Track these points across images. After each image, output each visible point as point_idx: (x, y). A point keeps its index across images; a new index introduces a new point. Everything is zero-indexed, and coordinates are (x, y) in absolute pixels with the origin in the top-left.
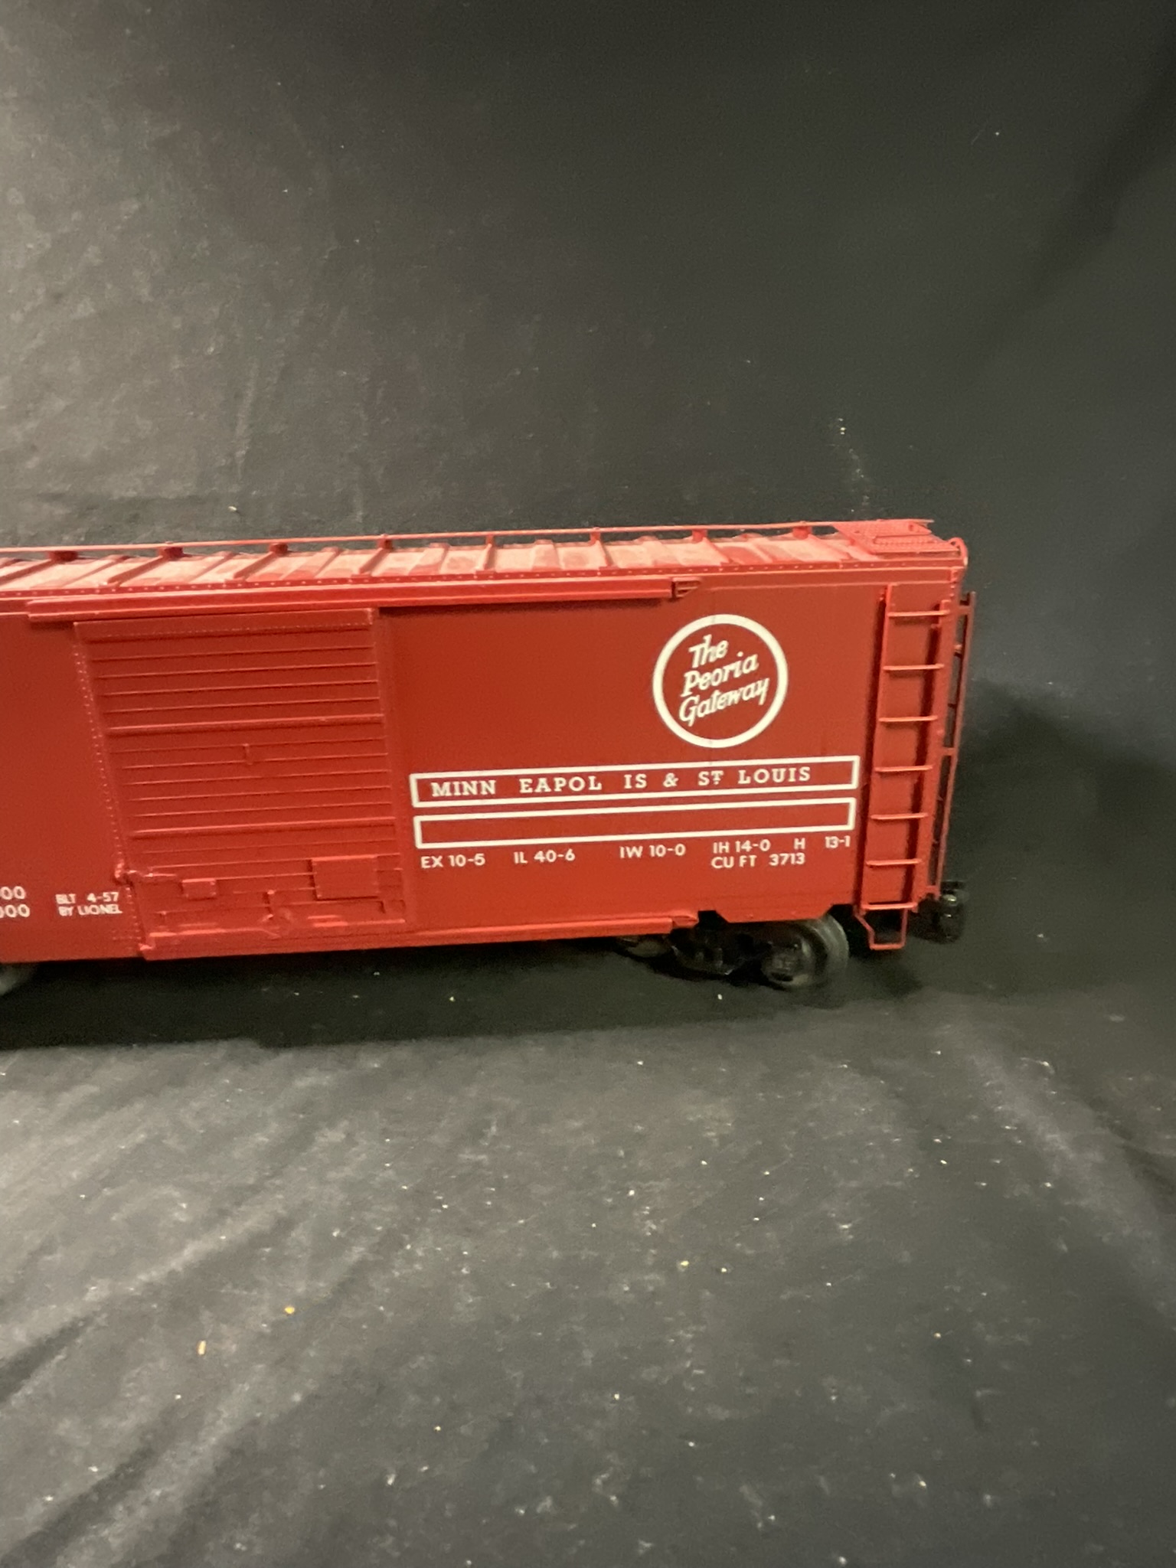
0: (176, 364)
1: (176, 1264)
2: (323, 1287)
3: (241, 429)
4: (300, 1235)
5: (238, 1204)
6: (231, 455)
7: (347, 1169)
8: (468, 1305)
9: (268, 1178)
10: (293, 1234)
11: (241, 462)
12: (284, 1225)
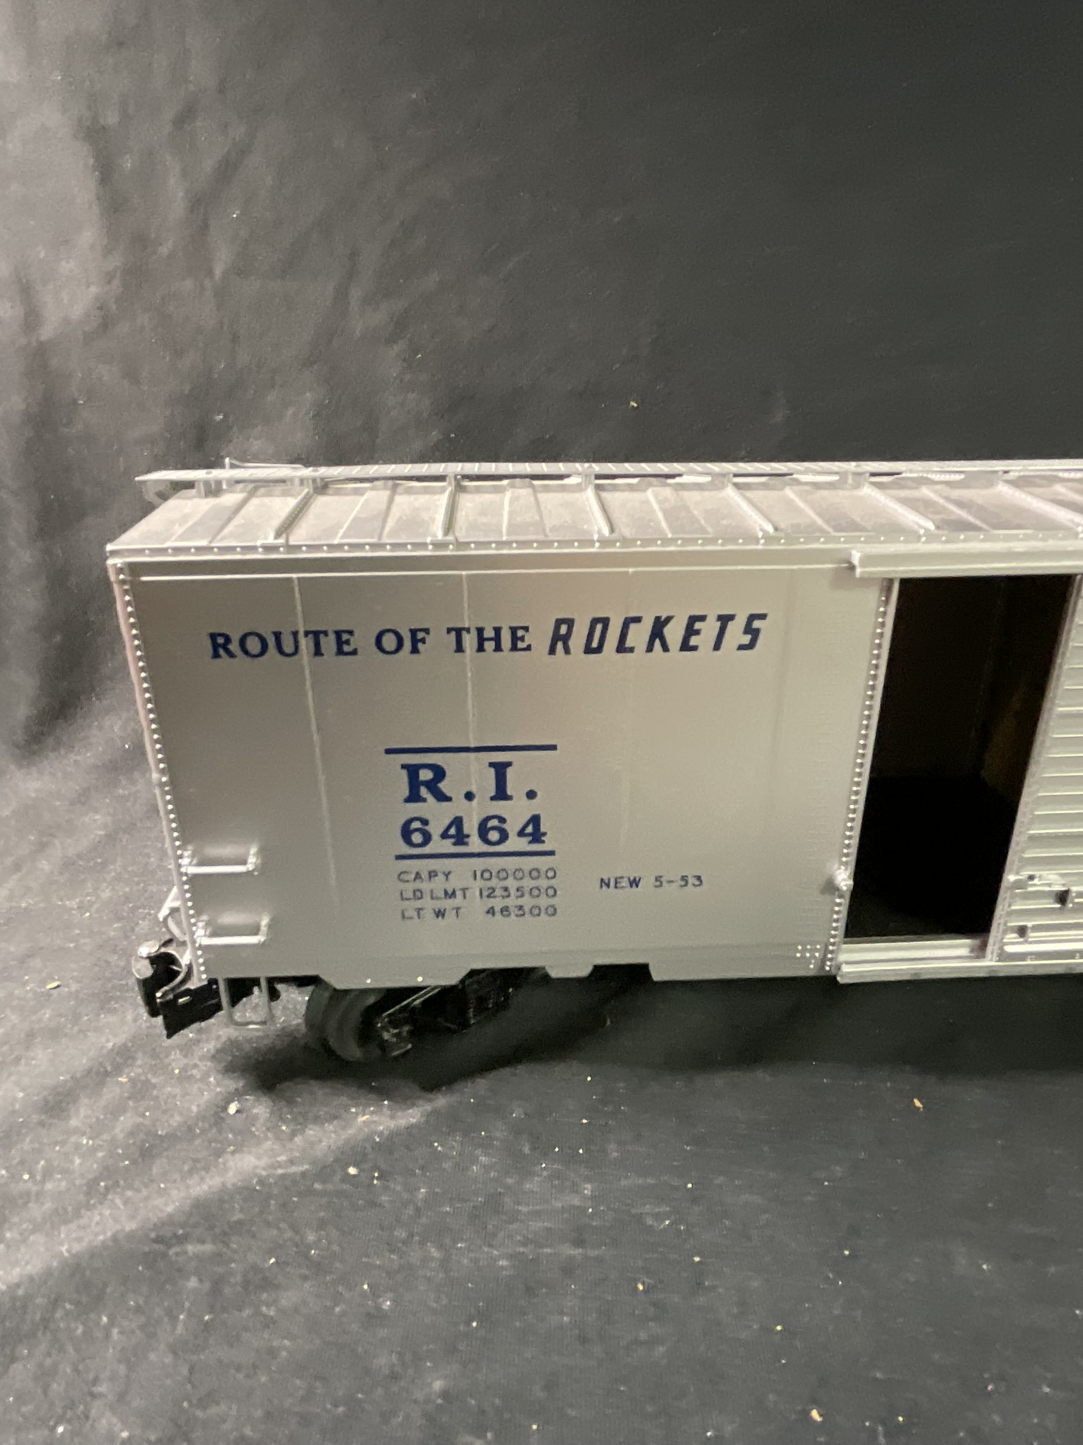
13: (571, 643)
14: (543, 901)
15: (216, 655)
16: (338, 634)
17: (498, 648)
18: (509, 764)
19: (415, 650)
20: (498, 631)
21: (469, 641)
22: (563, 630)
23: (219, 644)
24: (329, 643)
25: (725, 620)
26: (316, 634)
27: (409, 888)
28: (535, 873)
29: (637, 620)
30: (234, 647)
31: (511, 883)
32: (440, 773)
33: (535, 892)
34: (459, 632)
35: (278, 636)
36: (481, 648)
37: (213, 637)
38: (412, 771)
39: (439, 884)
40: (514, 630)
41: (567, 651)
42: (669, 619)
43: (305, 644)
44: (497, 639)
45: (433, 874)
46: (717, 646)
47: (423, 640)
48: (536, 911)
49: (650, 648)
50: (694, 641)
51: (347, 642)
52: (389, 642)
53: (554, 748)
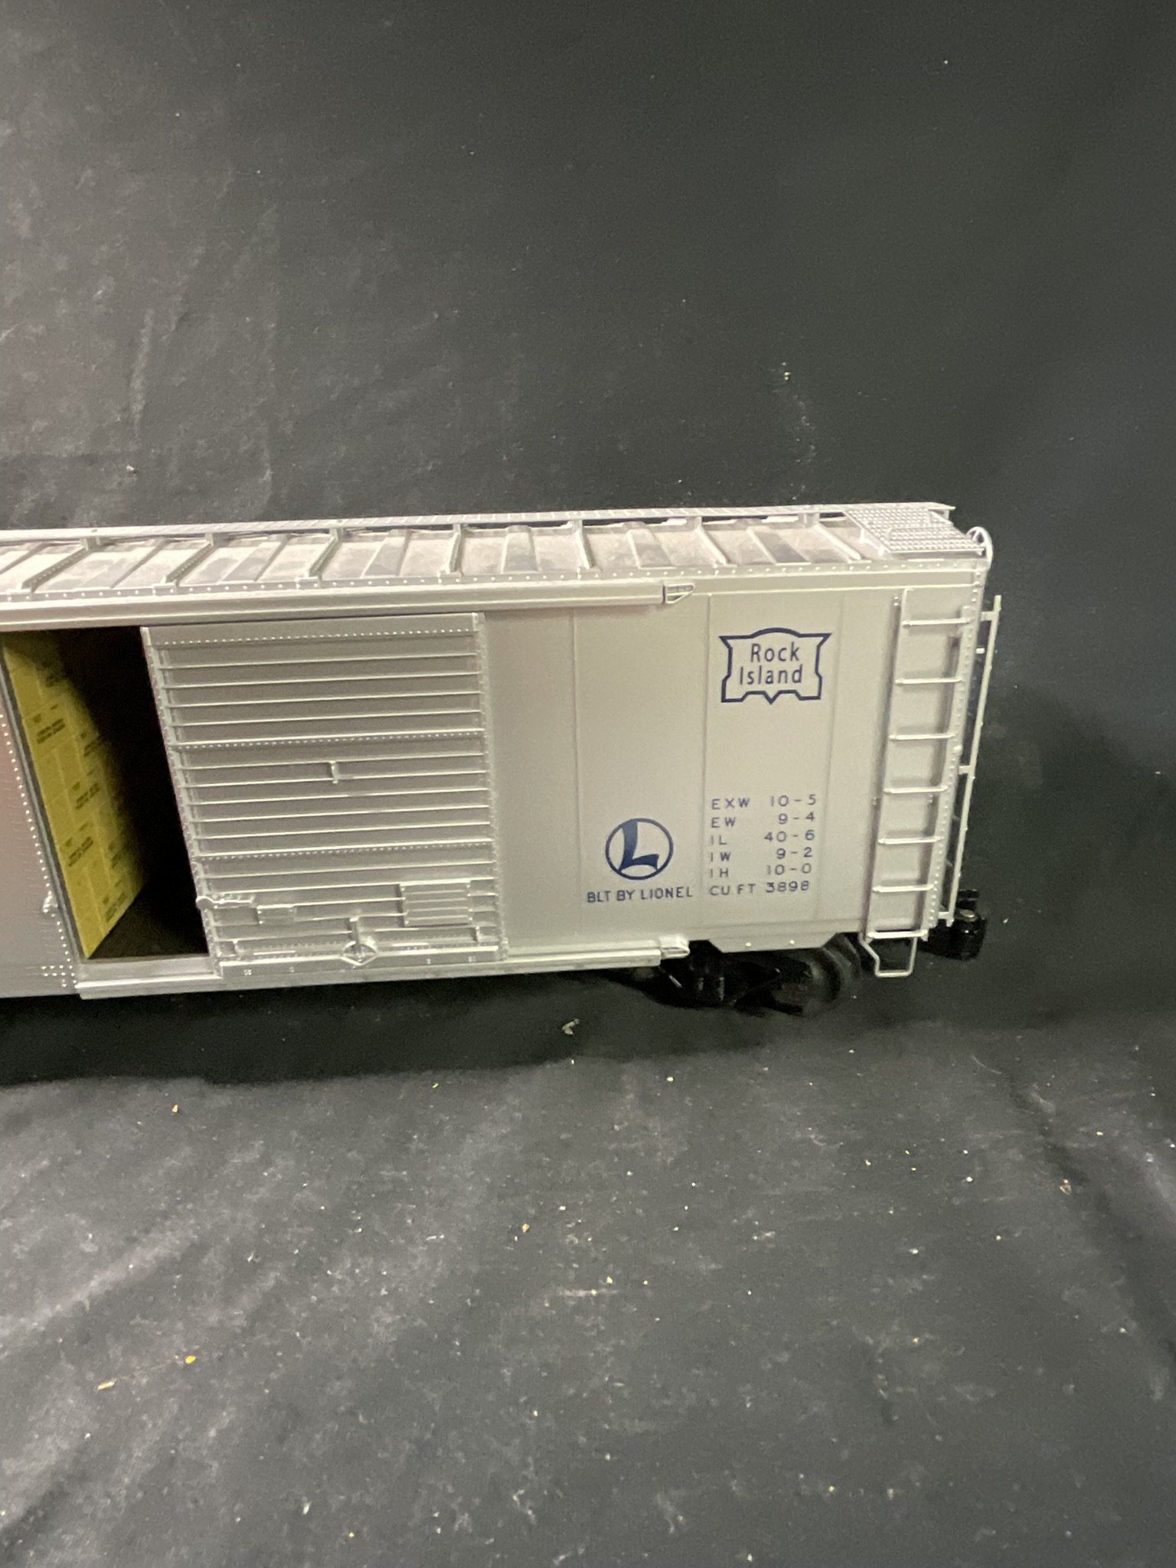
0: (63, 308)
1: (81, 1296)
2: (238, 1316)
3: (137, 383)
4: (212, 1258)
5: (147, 1231)
6: (127, 409)
7: (262, 1190)
8: (388, 1326)
9: (179, 1202)
10: (205, 1260)
11: (138, 416)
12: (197, 1250)
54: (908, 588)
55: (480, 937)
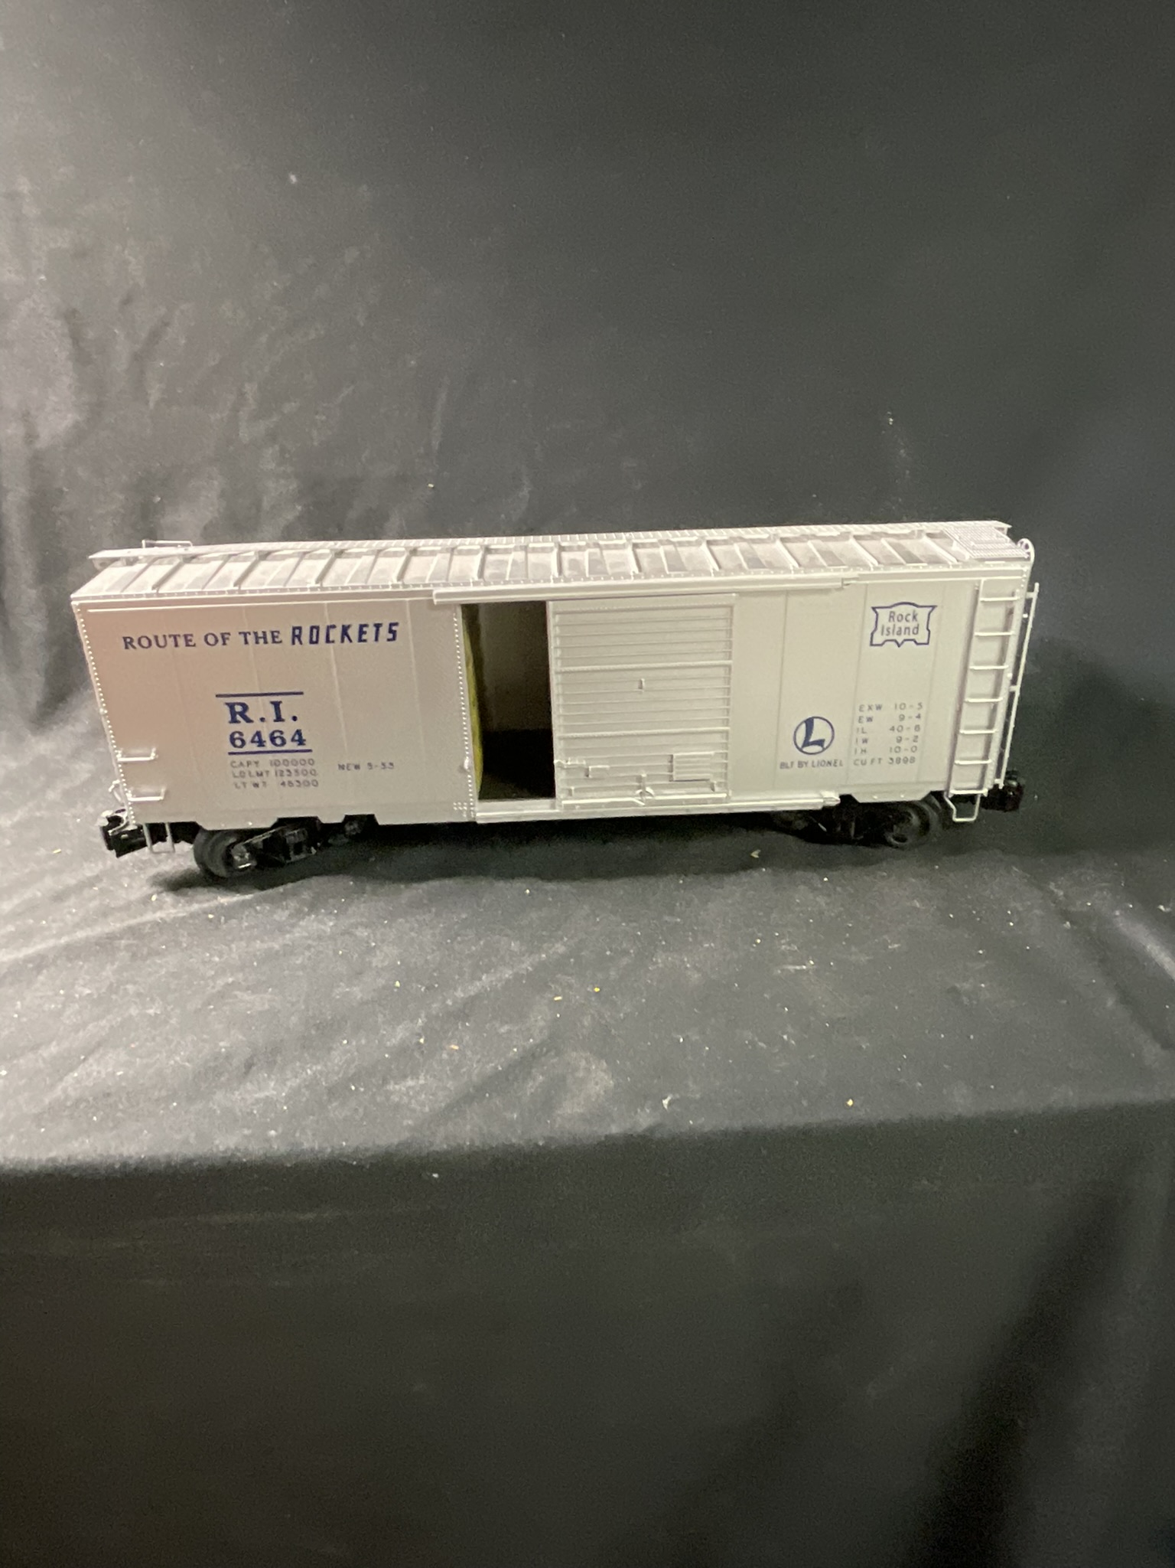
13: (302, 639)
14: (310, 778)
15: (127, 648)
16: (186, 636)
17: (266, 642)
18: (280, 702)
19: (224, 644)
20: (264, 633)
21: (251, 638)
22: (297, 632)
23: (128, 643)
24: (181, 641)
25: (378, 626)
26: (175, 637)
27: (237, 771)
28: (303, 762)
29: (334, 627)
30: (135, 644)
31: (292, 768)
32: (245, 707)
33: (305, 773)
34: (245, 634)
35: (156, 638)
36: (257, 642)
37: (125, 639)
38: (231, 706)
39: (253, 769)
40: (272, 633)
41: (301, 643)
42: (349, 626)
43: (171, 641)
44: (265, 638)
45: (249, 763)
46: (376, 639)
47: (228, 639)
48: (307, 784)
49: (343, 641)
50: (364, 637)
51: (191, 641)
52: (211, 640)
53: (301, 693)
54: (983, 579)
55: (717, 789)
